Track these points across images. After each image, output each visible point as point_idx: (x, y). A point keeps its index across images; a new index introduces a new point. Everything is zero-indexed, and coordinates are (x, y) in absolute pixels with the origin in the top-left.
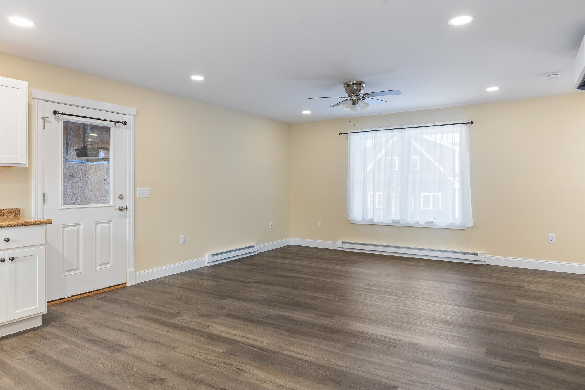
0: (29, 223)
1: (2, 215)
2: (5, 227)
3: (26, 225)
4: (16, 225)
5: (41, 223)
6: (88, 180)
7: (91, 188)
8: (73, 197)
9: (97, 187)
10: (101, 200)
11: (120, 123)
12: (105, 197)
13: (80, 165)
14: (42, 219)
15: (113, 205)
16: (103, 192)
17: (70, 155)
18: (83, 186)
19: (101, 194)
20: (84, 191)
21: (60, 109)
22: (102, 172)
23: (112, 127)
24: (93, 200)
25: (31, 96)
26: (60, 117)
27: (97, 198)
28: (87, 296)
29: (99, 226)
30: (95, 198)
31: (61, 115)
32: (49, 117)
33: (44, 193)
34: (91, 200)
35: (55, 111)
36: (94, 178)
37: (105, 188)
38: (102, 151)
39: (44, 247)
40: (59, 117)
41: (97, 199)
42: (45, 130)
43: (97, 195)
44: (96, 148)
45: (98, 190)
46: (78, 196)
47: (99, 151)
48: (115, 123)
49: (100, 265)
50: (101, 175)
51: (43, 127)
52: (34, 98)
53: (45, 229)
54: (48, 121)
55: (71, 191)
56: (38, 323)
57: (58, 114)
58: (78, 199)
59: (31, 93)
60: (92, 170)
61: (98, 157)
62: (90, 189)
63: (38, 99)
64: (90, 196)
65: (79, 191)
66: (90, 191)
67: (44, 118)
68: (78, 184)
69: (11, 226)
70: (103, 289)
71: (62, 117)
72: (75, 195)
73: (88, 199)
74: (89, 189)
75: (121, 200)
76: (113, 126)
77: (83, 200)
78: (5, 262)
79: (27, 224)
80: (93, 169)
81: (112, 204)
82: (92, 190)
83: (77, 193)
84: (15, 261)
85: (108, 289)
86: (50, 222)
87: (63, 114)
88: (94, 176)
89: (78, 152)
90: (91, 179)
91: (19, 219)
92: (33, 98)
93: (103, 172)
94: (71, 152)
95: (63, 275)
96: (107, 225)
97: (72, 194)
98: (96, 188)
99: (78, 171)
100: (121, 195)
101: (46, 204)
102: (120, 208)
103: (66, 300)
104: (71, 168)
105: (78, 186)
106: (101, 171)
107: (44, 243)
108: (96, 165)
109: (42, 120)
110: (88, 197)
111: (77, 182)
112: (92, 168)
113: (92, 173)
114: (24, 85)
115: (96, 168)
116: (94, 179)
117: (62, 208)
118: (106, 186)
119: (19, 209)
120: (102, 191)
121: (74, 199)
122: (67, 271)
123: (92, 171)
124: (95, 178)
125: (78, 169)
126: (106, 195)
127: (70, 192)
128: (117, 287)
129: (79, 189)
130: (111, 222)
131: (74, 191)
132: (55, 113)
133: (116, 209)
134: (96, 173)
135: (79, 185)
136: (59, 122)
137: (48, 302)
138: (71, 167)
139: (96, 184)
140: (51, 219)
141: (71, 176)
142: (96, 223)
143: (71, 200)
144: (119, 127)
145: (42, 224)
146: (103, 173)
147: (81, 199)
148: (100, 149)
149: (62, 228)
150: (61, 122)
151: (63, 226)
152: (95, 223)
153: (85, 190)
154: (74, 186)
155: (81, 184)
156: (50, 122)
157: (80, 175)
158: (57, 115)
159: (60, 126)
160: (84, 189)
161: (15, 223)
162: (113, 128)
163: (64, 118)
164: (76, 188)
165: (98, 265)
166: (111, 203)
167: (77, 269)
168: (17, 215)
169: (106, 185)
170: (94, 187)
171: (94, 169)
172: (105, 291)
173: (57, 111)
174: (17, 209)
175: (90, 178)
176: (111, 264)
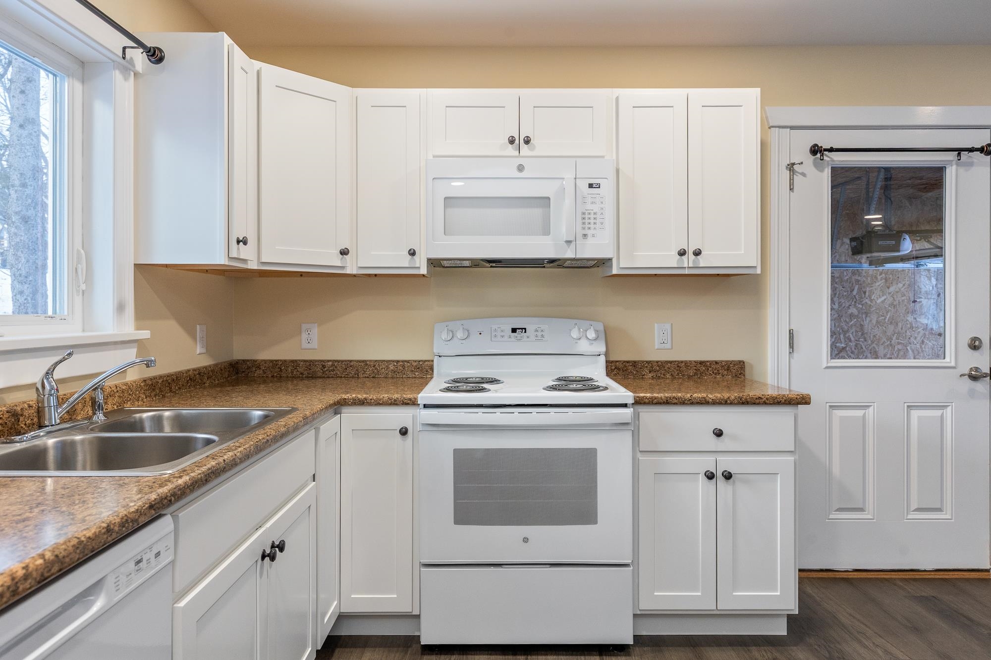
0: (761, 398)
1: (713, 372)
2: (714, 404)
3: (755, 404)
4: (736, 401)
5: (785, 400)
6: (871, 302)
7: (877, 318)
8: (842, 336)
9: (890, 317)
10: (899, 343)
11: (973, 151)
12: (907, 338)
13: (854, 273)
14: (788, 393)
15: (953, 364)
16: (902, 329)
17: (836, 254)
18: (860, 316)
19: (899, 331)
20: (862, 326)
21: (825, 140)
22: (900, 285)
23: (952, 166)
24: (881, 343)
25: (766, 123)
26: (825, 160)
27: (890, 339)
28: (886, 579)
29: (915, 414)
30: (885, 340)
31: (826, 156)
32: (802, 163)
33: (792, 331)
34: (876, 344)
35: (816, 145)
36: (883, 298)
37: (907, 320)
38: (907, 237)
39: (791, 458)
40: (823, 159)
41: (889, 343)
42: (793, 192)
43: (889, 334)
44: (895, 232)
45: (891, 323)
46: (851, 335)
47: (902, 239)
48: (959, 154)
49: (919, 510)
50: (897, 292)
51: (790, 186)
52: (773, 127)
53: (795, 417)
54: (800, 171)
55: (837, 325)
56: (780, 629)
57: (821, 152)
58: (850, 341)
59: (767, 118)
60: (880, 283)
61: (898, 251)
62: (874, 322)
63: (779, 127)
64: (874, 336)
65: (852, 325)
66: (874, 325)
67: (791, 167)
68: (850, 311)
69: (726, 402)
70: (925, 571)
71: (828, 159)
72: (845, 332)
73: (872, 341)
74: (872, 321)
75: (976, 354)
76: (954, 162)
77: (861, 343)
78: (715, 479)
79: (757, 401)
80: (881, 280)
81: (949, 360)
82: (877, 322)
83: (848, 329)
84: (734, 482)
85: (939, 575)
86: (804, 400)
87: (831, 150)
88: (883, 296)
89: (854, 244)
90: (878, 302)
91: (742, 385)
92: (770, 128)
93: (902, 285)
94: (837, 248)
95: (830, 517)
96: (938, 413)
97: (838, 329)
98: (887, 320)
99: (850, 285)
100: (975, 339)
101: (795, 355)
102: (973, 373)
103: (838, 575)
104: (837, 280)
105: (851, 316)
106: (897, 284)
107: (793, 450)
108: (887, 272)
109: (788, 172)
110: (870, 337)
111: (849, 308)
112: (879, 277)
113: (879, 289)
114: (753, 94)
115: (886, 277)
116: (883, 302)
117: (829, 365)
118: (910, 315)
119: (744, 363)
120: (900, 325)
121: (843, 340)
122: (840, 510)
123: (877, 284)
124: (885, 300)
125: (850, 283)
126: (908, 334)
127: (835, 326)
128: (963, 575)
129: (853, 322)
130: (949, 406)
131: (843, 324)
132: (815, 150)
133: (961, 376)
134: (888, 288)
135: (852, 313)
136: (822, 171)
137: (800, 570)
138: (838, 278)
139: (887, 312)
140: (809, 395)
141: (837, 296)
142: (908, 406)
143: (836, 343)
144: (971, 164)
145: (787, 404)
146: (902, 287)
147: (856, 341)
148: (904, 234)
149: (829, 410)
150: (826, 170)
151: (830, 406)
152: (906, 404)
153: (866, 323)
154: (844, 315)
155: (856, 311)
156: (804, 175)
157: (855, 293)
158: (819, 155)
159: (825, 178)
160: (863, 321)
161: (733, 397)
162: (954, 167)
163: (833, 161)
164: (847, 320)
165: (913, 509)
166: (947, 359)
167: (861, 510)
168: (740, 374)
169: (908, 313)
170: (883, 318)
171: (884, 281)
172: (933, 577)
173: (820, 146)
174: (740, 362)
175: (875, 298)
176: (946, 514)
